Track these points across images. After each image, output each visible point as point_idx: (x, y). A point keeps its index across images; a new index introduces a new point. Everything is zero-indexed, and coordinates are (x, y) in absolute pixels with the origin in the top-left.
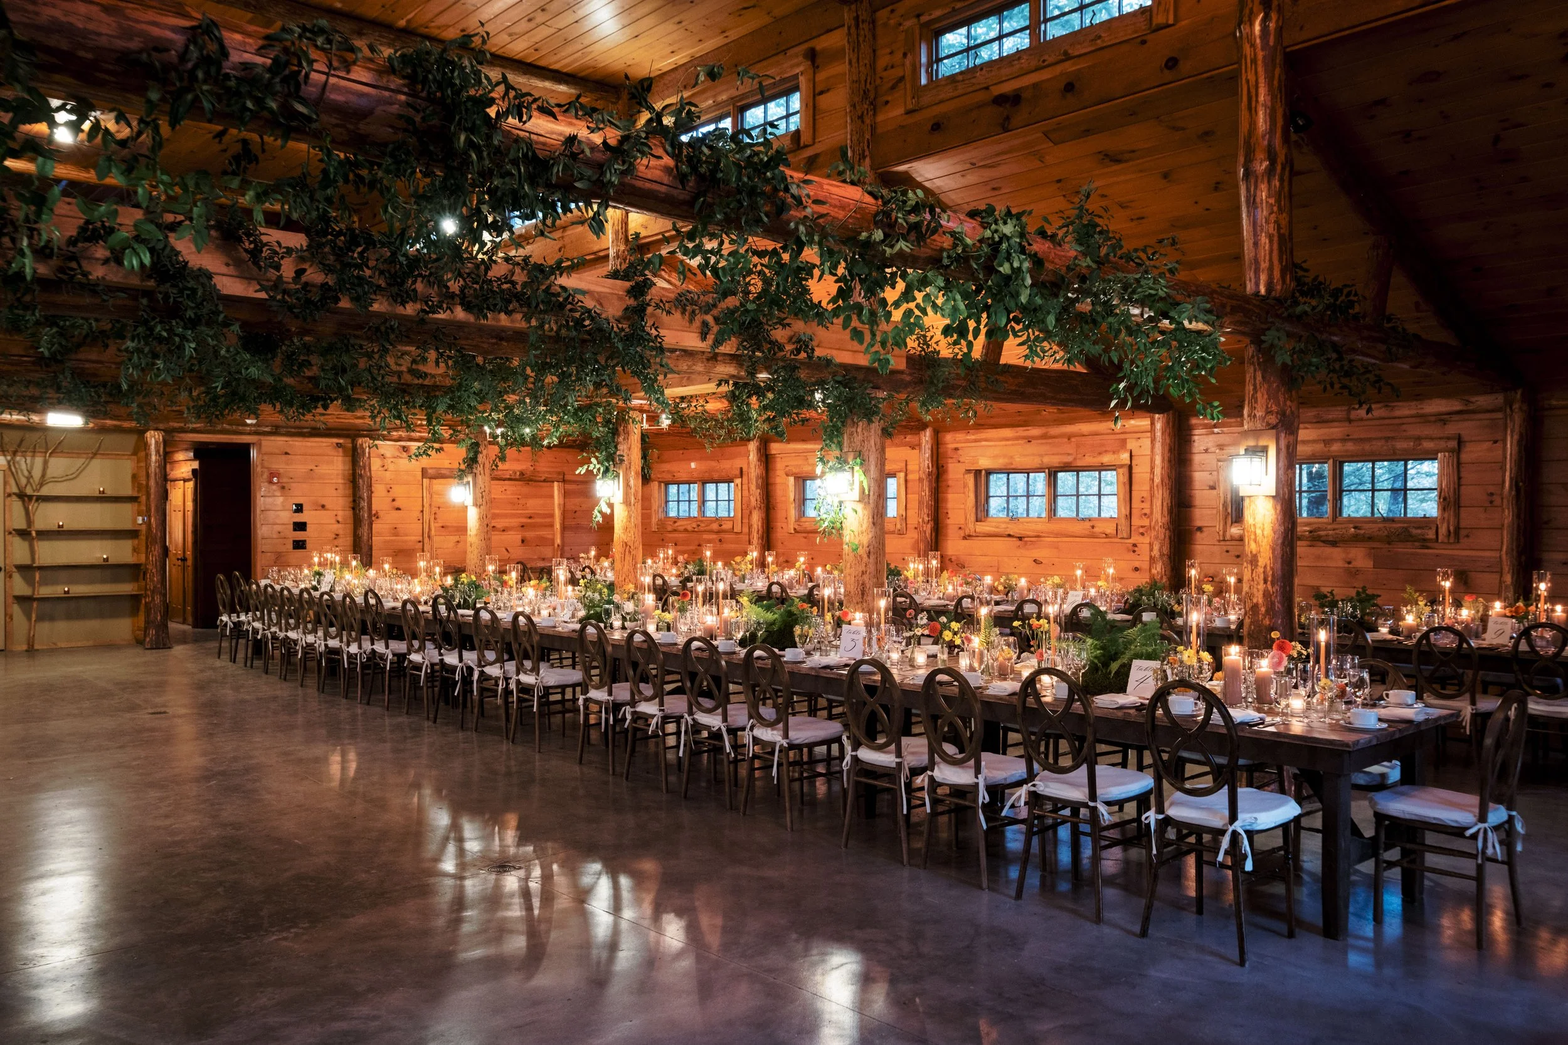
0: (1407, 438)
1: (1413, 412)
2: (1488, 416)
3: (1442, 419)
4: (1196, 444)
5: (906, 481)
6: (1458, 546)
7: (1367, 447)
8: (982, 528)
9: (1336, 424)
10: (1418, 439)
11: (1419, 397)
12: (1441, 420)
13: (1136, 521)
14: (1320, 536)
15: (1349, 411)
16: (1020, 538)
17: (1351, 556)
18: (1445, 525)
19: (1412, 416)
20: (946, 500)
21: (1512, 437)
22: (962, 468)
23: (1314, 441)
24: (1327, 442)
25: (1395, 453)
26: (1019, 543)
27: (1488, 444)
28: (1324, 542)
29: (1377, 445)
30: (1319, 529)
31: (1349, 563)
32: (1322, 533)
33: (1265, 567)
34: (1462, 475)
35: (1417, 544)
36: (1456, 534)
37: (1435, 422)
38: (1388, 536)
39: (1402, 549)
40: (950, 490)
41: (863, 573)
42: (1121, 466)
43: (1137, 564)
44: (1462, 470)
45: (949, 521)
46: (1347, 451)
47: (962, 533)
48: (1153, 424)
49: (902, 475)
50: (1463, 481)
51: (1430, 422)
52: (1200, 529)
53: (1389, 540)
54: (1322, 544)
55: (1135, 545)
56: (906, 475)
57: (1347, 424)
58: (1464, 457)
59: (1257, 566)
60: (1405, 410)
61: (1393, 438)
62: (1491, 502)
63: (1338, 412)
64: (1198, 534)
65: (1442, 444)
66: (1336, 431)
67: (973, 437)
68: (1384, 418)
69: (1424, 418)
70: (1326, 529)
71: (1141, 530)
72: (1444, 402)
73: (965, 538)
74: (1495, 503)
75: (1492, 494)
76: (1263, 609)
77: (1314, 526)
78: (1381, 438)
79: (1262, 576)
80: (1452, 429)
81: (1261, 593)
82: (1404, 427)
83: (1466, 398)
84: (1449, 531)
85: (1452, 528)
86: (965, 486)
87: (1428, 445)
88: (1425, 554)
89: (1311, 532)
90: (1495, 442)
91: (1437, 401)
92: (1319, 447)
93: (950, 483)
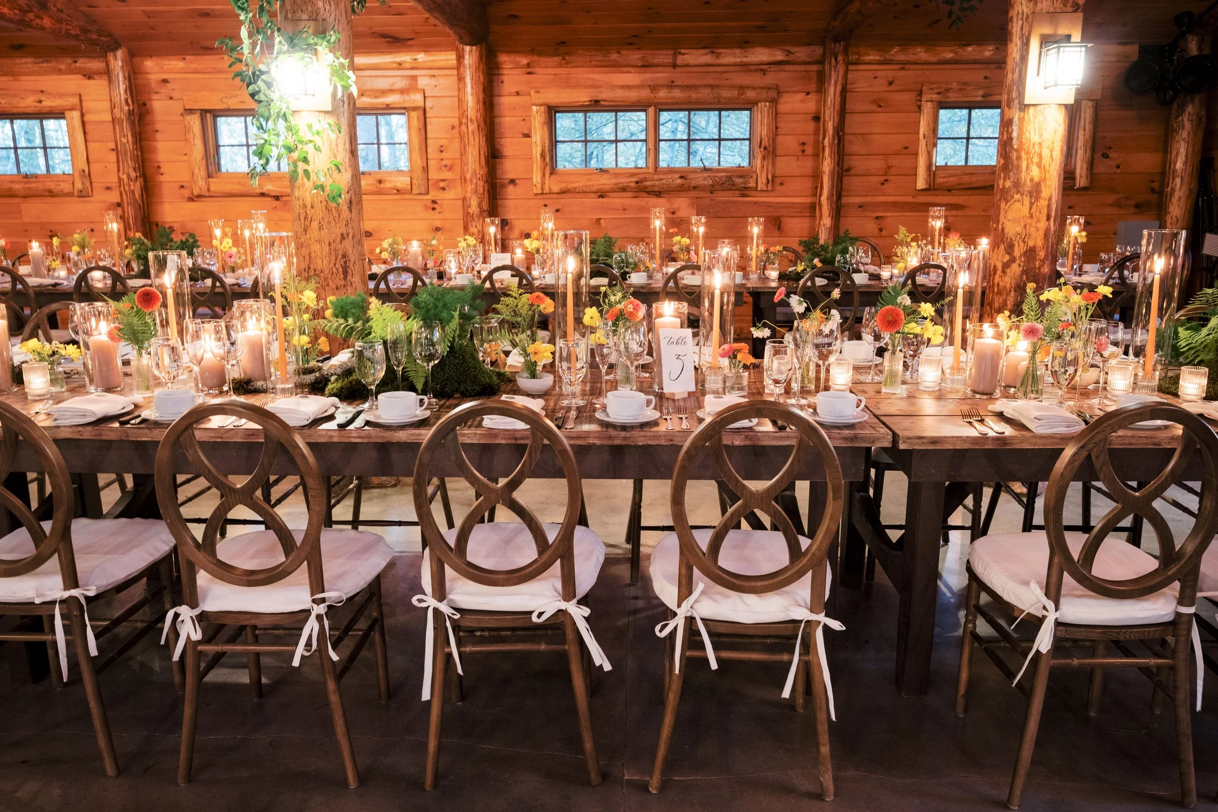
0: (732, 87)
1: (738, 60)
2: (803, 68)
3: (762, 68)
4: (505, 84)
5: (83, 123)
6: (772, 194)
7: (694, 95)
8: (216, 185)
9: (661, 69)
10: (742, 88)
11: (745, 44)
12: (761, 70)
13: (434, 175)
14: (646, 187)
15: (675, 56)
16: (277, 198)
17: (674, 206)
18: (764, 174)
19: (736, 65)
20: (154, 151)
21: (835, 87)
22: (177, 107)
23: (640, 87)
24: (654, 88)
25: (719, 102)
26: (275, 203)
27: (802, 96)
28: (648, 192)
29: (705, 94)
30: (645, 180)
31: (673, 213)
32: (648, 184)
33: (1050, 199)
34: (780, 125)
35: (737, 192)
36: (773, 181)
37: (756, 71)
38: (712, 186)
39: (722, 197)
40: (159, 136)
41: (343, 237)
42: (415, 109)
43: (438, 224)
44: (779, 120)
45: (161, 178)
46: (674, 98)
47: (186, 193)
48: (460, 58)
49: (76, 114)
50: (780, 131)
51: (750, 71)
52: (513, 181)
53: (712, 189)
54: (645, 195)
55: (434, 202)
56: (82, 115)
57: (671, 69)
58: (783, 107)
59: (1038, 198)
60: (731, 57)
61: (718, 86)
62: (803, 151)
63: (663, 57)
64: (511, 187)
65: (764, 94)
66: (661, 76)
67: (193, 66)
68: (708, 65)
69: (745, 67)
70: (652, 180)
71: (442, 184)
72: (766, 51)
73: (191, 199)
74: (806, 152)
75: (804, 144)
76: (1042, 254)
77: (641, 176)
78: (705, 86)
79: (1045, 211)
80: (770, 79)
81: (1041, 233)
82: (726, 75)
83: (787, 48)
84: (768, 179)
85: (770, 177)
86: (187, 130)
87: (751, 94)
88: (744, 203)
89: (637, 182)
90: (808, 94)
91: (759, 50)
92: (645, 93)
93: (158, 126)
